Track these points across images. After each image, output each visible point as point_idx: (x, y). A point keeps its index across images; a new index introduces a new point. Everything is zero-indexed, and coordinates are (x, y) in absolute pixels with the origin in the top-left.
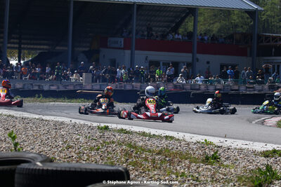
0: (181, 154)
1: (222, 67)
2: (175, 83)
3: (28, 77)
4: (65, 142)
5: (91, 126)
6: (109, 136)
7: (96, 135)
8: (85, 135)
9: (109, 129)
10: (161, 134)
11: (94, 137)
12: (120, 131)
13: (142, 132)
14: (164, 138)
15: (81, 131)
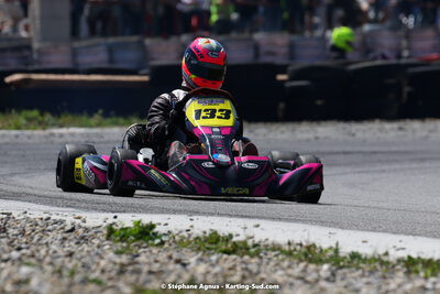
5: (80, 227)
6: (156, 267)
7: (103, 263)
8: (51, 264)
9: (156, 235)
10: (386, 254)
11: (94, 271)
12: (207, 245)
13: (301, 245)
14: (399, 267)
15: (33, 248)
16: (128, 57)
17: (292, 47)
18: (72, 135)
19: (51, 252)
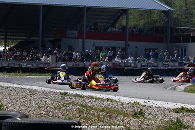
0: (117, 111)
1: (146, 50)
2: (113, 61)
3: (11, 59)
4: (37, 104)
5: (56, 92)
6: (67, 99)
7: (59, 98)
8: (51, 98)
9: (67, 94)
10: (104, 98)
11: (57, 100)
12: (76, 96)
13: (90, 96)
14: (106, 100)
15: (48, 96)
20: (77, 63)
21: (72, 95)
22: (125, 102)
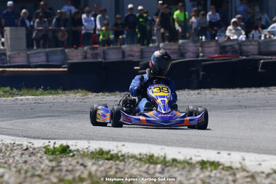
2: (221, 39)
5: (31, 147)
6: (70, 168)
7: (42, 166)
8: (15, 167)
9: (70, 151)
10: (191, 159)
11: (37, 171)
12: (97, 156)
13: (146, 155)
14: (197, 166)
15: (6, 159)
16: (56, 59)
17: (142, 52)
18: (27, 99)
19: (15, 161)
20: (100, 49)
21: (84, 155)
22: (259, 169)
